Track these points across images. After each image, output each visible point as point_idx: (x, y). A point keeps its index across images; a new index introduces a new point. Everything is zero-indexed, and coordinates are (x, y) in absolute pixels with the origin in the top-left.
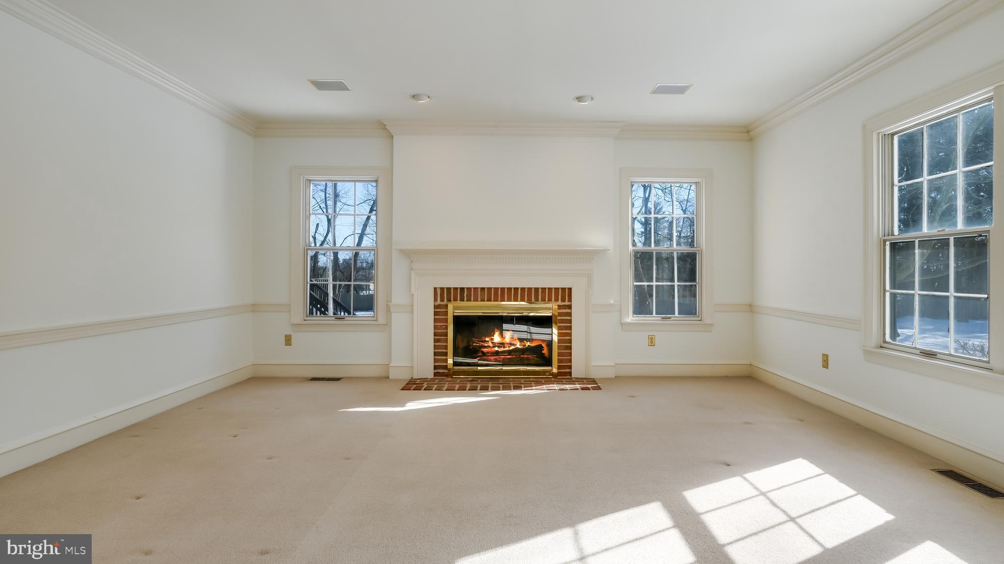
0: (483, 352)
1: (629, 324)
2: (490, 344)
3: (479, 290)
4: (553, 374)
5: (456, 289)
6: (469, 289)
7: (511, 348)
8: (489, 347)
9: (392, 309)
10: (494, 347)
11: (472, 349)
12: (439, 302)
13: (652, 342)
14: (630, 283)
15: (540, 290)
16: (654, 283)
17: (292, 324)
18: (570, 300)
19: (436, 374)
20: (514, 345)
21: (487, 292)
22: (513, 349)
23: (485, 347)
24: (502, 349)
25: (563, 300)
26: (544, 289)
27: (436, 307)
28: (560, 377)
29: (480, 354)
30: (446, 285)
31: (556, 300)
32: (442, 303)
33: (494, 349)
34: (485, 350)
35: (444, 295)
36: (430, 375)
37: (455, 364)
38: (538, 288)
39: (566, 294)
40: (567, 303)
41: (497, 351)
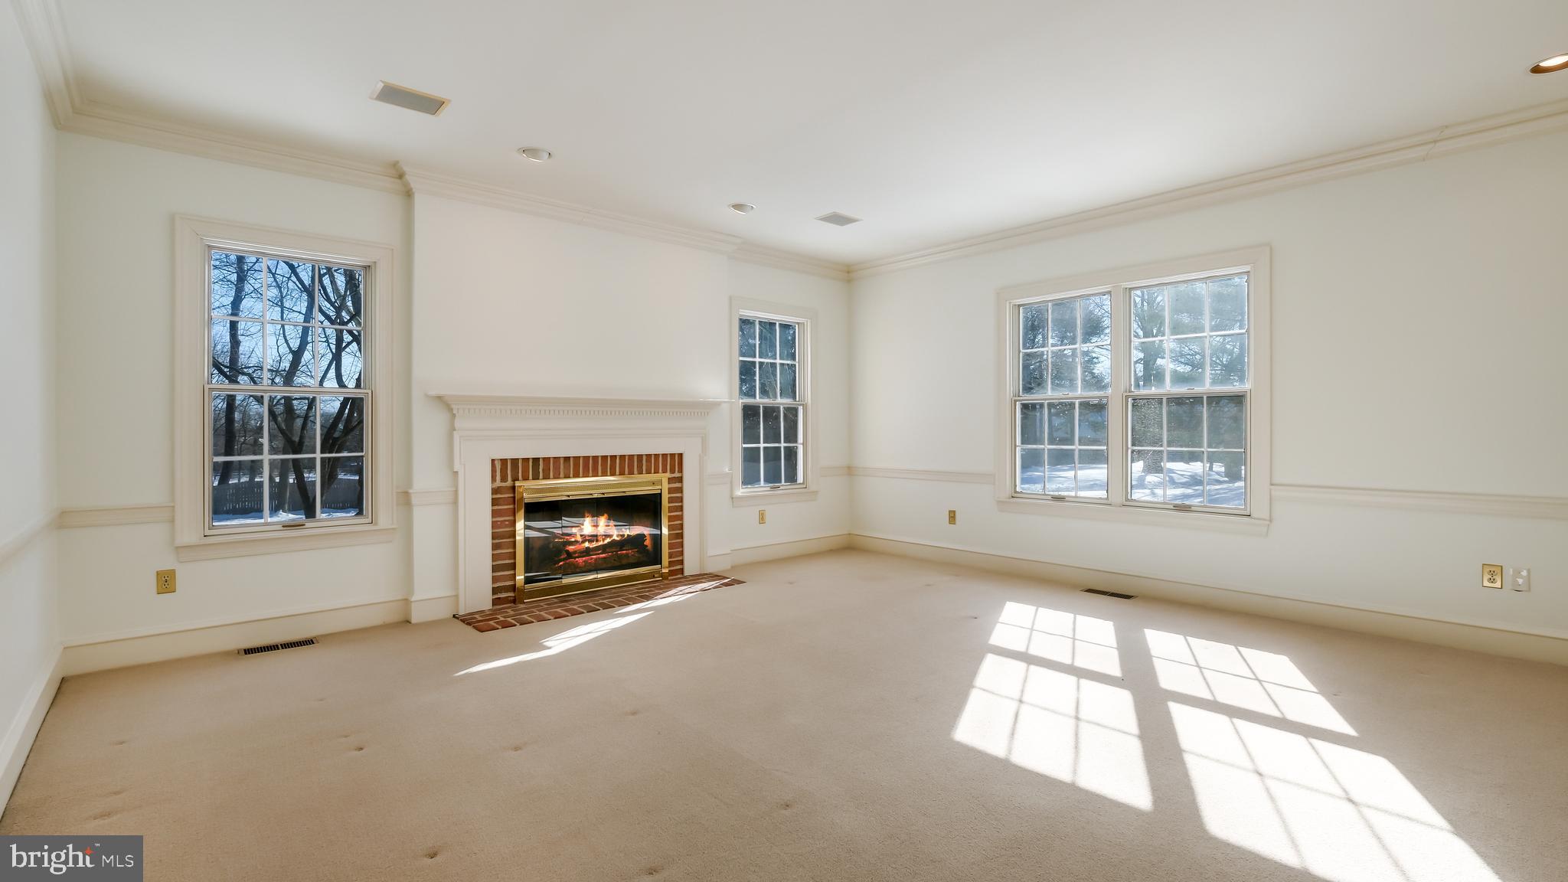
0: (568, 552)
1: (741, 498)
2: (579, 539)
3: (562, 461)
4: (662, 575)
5: (526, 460)
6: (546, 460)
7: (606, 542)
8: (576, 542)
9: (414, 500)
10: (583, 542)
11: (553, 547)
12: (498, 483)
13: (763, 519)
14: (739, 445)
15: (644, 458)
16: (762, 445)
17: (177, 548)
18: (681, 470)
19: (495, 602)
20: (610, 536)
21: (574, 465)
22: (609, 543)
23: (571, 543)
24: (594, 545)
25: (672, 471)
26: (649, 456)
27: (495, 491)
28: (672, 578)
29: (564, 556)
30: (509, 455)
31: (665, 471)
32: (504, 484)
33: (583, 545)
34: (571, 548)
35: (508, 470)
36: (487, 605)
37: (528, 580)
38: (642, 455)
39: (674, 462)
40: (677, 475)
41: (588, 548)
